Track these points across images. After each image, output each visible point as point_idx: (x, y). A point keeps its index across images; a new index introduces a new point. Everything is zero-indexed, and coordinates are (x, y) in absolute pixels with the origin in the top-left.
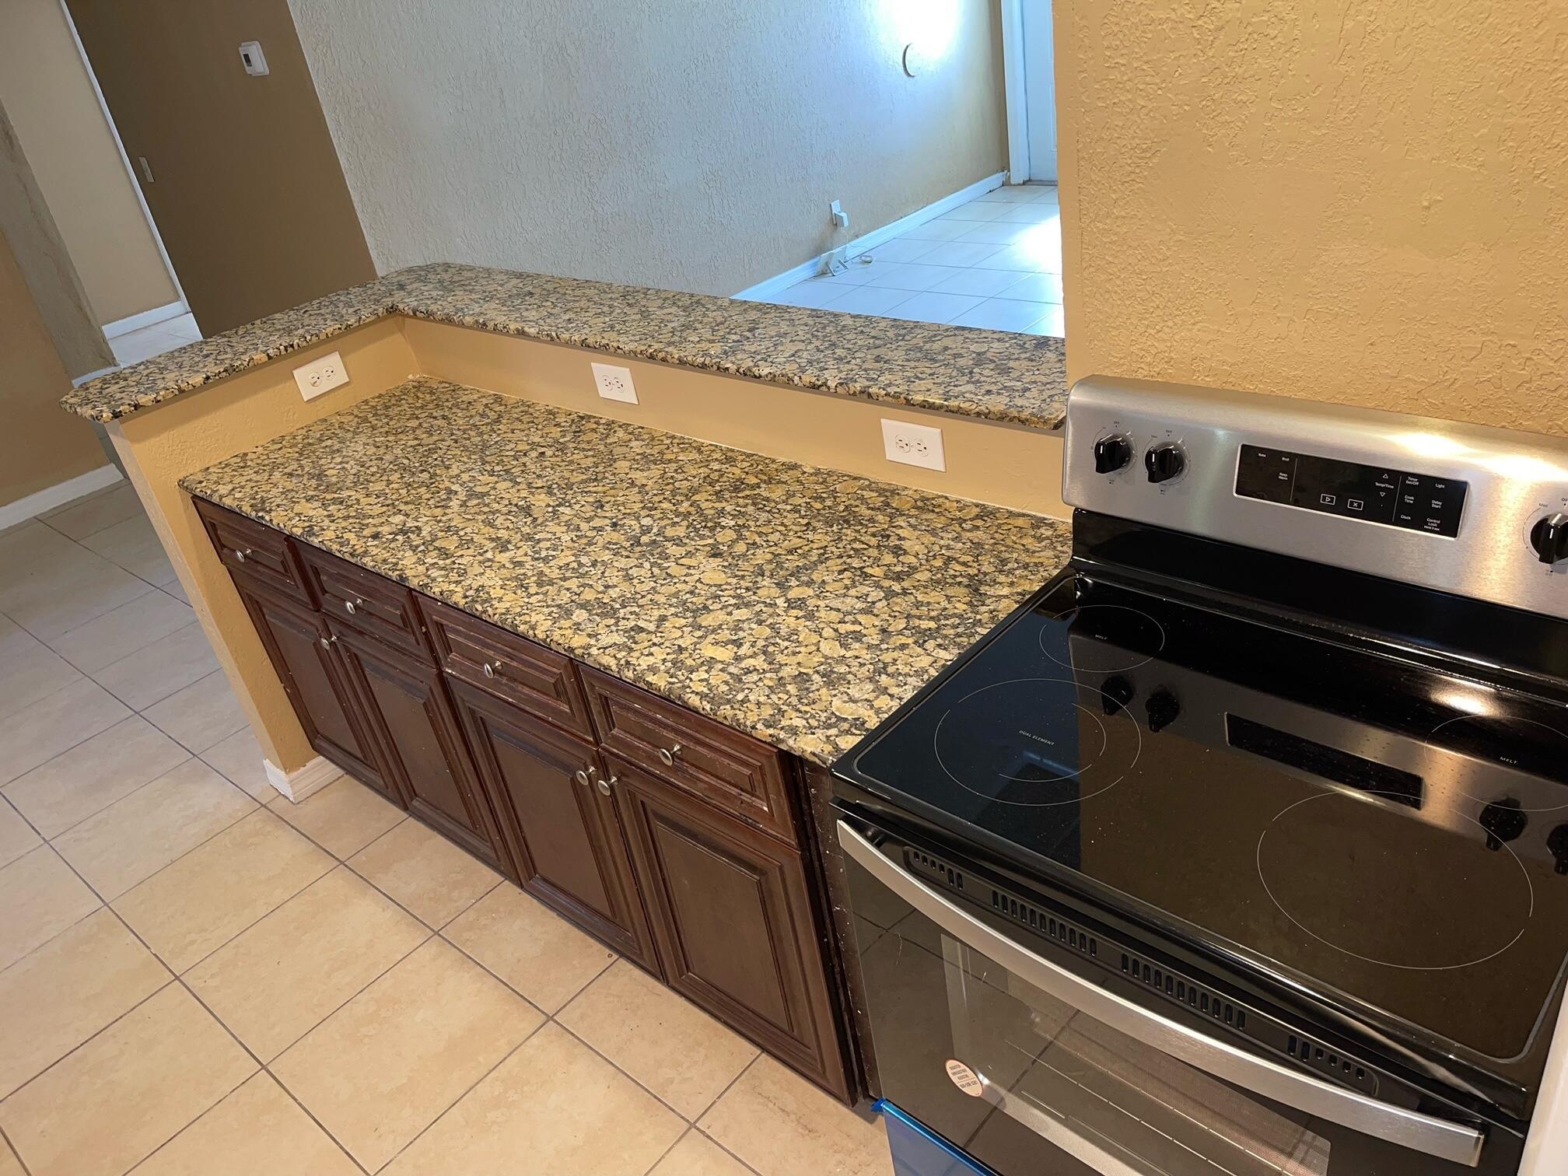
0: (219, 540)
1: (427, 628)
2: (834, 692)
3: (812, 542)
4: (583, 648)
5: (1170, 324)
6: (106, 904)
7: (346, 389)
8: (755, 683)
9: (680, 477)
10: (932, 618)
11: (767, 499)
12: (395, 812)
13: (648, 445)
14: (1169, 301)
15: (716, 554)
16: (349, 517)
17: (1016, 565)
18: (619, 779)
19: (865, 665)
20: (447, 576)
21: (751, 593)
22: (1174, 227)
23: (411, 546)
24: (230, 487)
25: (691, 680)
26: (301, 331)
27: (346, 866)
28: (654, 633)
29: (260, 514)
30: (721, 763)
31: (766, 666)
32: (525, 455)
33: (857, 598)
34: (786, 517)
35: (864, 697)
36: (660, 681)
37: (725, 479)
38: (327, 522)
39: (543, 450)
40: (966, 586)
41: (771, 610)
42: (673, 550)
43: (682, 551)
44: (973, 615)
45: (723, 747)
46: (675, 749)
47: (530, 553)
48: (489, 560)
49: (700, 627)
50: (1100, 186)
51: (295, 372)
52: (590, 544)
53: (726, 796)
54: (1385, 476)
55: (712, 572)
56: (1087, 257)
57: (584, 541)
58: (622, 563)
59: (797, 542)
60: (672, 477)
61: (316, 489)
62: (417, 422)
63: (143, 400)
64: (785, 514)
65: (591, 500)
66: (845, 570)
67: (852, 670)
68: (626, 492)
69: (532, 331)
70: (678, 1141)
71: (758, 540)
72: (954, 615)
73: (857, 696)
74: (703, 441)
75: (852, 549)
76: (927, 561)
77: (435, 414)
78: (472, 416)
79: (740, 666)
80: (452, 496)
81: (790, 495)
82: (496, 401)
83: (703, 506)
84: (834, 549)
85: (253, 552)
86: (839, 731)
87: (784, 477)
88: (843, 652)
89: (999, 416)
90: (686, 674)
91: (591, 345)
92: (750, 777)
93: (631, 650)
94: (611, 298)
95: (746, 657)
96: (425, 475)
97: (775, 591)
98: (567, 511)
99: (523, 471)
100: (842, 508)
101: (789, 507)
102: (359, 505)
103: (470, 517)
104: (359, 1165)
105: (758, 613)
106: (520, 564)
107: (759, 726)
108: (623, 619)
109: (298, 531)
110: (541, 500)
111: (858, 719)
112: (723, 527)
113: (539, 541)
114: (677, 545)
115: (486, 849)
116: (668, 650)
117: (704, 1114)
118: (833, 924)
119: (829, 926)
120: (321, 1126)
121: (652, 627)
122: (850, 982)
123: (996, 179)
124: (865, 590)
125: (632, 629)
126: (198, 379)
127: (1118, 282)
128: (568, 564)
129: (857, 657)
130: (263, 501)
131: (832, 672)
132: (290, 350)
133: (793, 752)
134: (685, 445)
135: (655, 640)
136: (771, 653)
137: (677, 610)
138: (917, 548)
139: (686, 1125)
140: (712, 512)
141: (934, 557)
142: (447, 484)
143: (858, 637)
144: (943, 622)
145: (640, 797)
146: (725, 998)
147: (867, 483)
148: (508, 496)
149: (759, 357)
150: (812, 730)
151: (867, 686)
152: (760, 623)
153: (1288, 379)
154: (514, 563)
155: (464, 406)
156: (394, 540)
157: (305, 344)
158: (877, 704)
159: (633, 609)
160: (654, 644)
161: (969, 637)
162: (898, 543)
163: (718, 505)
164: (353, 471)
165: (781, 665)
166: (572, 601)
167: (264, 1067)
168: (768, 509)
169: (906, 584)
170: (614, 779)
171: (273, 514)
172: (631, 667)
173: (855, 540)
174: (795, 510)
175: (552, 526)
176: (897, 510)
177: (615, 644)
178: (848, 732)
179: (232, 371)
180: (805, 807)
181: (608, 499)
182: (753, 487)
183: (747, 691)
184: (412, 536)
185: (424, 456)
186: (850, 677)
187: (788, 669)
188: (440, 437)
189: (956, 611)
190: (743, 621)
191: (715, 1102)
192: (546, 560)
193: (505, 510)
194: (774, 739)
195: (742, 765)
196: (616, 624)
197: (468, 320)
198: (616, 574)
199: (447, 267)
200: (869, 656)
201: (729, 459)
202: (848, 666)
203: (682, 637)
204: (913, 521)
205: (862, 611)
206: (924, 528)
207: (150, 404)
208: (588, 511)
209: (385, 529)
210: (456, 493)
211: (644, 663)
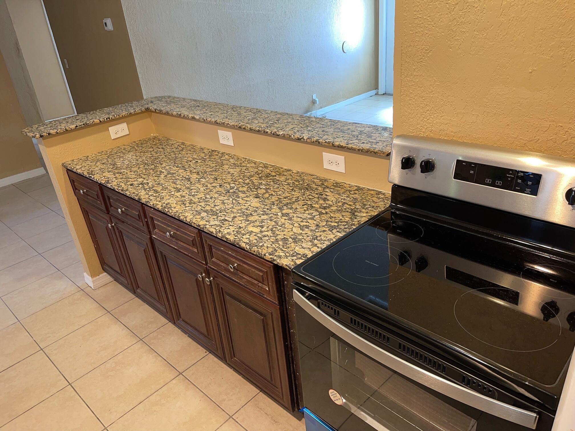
0: (75, 187)
1: (147, 219)
2: (296, 245)
3: (293, 195)
4: (204, 225)
5: (432, 117)
6: (19, 321)
7: (127, 137)
8: (267, 240)
9: (247, 171)
10: (336, 222)
11: (278, 180)
12: (131, 295)
13: (236, 161)
14: (432, 108)
15: (257, 197)
16: (123, 178)
17: (369, 206)
18: (213, 279)
19: (309, 236)
20: (156, 199)
21: (269, 210)
22: (436, 79)
23: (144, 189)
24: (81, 166)
25: (243, 238)
26: (113, 114)
27: (110, 313)
28: (231, 222)
29: (90, 176)
30: (252, 271)
31: (271, 235)
32: (190, 161)
33: (308, 214)
34: (284, 186)
35: (308, 247)
36: (231, 238)
37: (263, 173)
38: (114, 179)
39: (197, 160)
40: (350, 212)
41: (276, 216)
42: (241, 195)
43: (245, 195)
44: (352, 222)
45: (253, 264)
46: (235, 265)
47: (188, 193)
48: (172, 195)
49: (248, 221)
50: (409, 64)
51: (110, 128)
52: (210, 191)
53: (253, 284)
54: (511, 172)
55: (255, 203)
56: (403, 91)
57: (209, 190)
58: (222, 198)
59: (288, 195)
60: (244, 171)
61: (112, 169)
62: (152, 149)
63: (52, 132)
64: (284, 185)
65: (213, 177)
66: (305, 205)
67: (304, 238)
68: (226, 175)
69: (197, 117)
70: (225, 422)
71: (273, 193)
72: (345, 222)
73: (305, 246)
74: (257, 160)
75: (308, 198)
76: (336, 203)
77: (159, 147)
78: (173, 148)
79: (262, 234)
80: (162, 173)
81: (287, 179)
82: (182, 144)
83: (254, 181)
84: (301, 198)
85: (86, 191)
86: (297, 258)
87: (285, 174)
88: (301, 232)
89: (366, 150)
90: (241, 236)
91: (218, 123)
92: (262, 276)
93: (222, 227)
94: (227, 109)
95: (264, 231)
96: (153, 166)
97: (278, 210)
98: (204, 180)
99: (189, 167)
100: (306, 184)
101: (286, 183)
102: (127, 174)
103: (167, 180)
104: (101, 423)
105: (271, 217)
106: (184, 196)
107: (267, 254)
108: (220, 216)
109: (103, 182)
110: (194, 176)
111: (305, 254)
112: (261, 189)
113: (192, 189)
114: (243, 193)
115: (162, 308)
116: (236, 228)
117: (236, 413)
118: (290, 337)
119: (288, 338)
120: (89, 407)
121: (230, 220)
122: (295, 362)
123: (374, 92)
124: (312, 211)
125: (223, 220)
126: (73, 127)
127: (414, 100)
128: (202, 198)
129: (306, 234)
130: (92, 171)
131: (296, 238)
132: (108, 119)
133: (279, 265)
134: (249, 161)
135: (231, 224)
136: (274, 231)
137: (240, 215)
138: (332, 199)
139: (228, 417)
140: (257, 183)
141: (339, 202)
142: (160, 169)
143: (307, 227)
144: (340, 224)
145: (221, 286)
146: (247, 368)
147: (316, 177)
148: (183, 174)
150: (286, 257)
151: (309, 244)
152: (271, 220)
153: (476, 138)
154: (181, 196)
155: (170, 145)
156: (138, 186)
157: (114, 118)
158: (312, 249)
159: (224, 213)
160: (231, 225)
161: (349, 229)
162: (326, 197)
163: (260, 181)
164: (126, 164)
165: (277, 235)
166: (201, 210)
167: (70, 384)
168: (278, 183)
169: (327, 210)
170: (212, 278)
171: (95, 176)
172: (221, 232)
173: (310, 195)
174: (288, 184)
175: (197, 185)
176: (326, 186)
177: (216, 224)
178: (300, 258)
179: (86, 126)
180: (282, 289)
181: (219, 177)
182: (273, 176)
183: (263, 243)
184: (145, 185)
185: (153, 160)
186: (303, 240)
187: (280, 236)
188: (160, 154)
189: (345, 220)
190: (265, 220)
191: (240, 409)
192: (193, 196)
193: (181, 179)
194: (272, 260)
195: (259, 271)
196: (217, 218)
197: (175, 113)
198: (219, 202)
199: (169, 97)
200: (311, 233)
201: (266, 166)
202: (303, 236)
203: (241, 223)
204: (332, 190)
205: (310, 219)
206: (336, 192)
207: (54, 134)
208: (211, 181)
209: (136, 183)
210: (163, 172)
211: (226, 231)
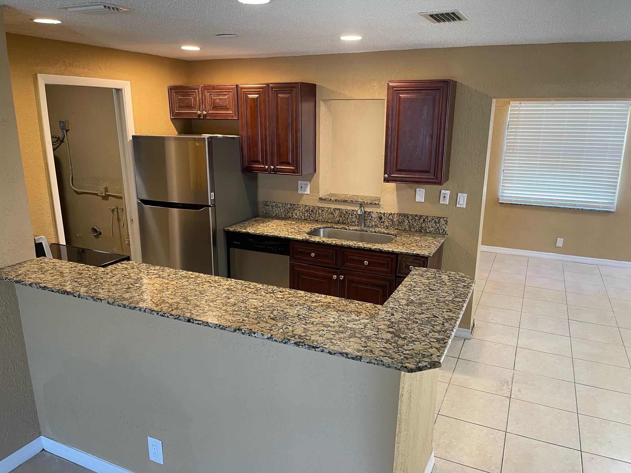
149: (128, 276)
